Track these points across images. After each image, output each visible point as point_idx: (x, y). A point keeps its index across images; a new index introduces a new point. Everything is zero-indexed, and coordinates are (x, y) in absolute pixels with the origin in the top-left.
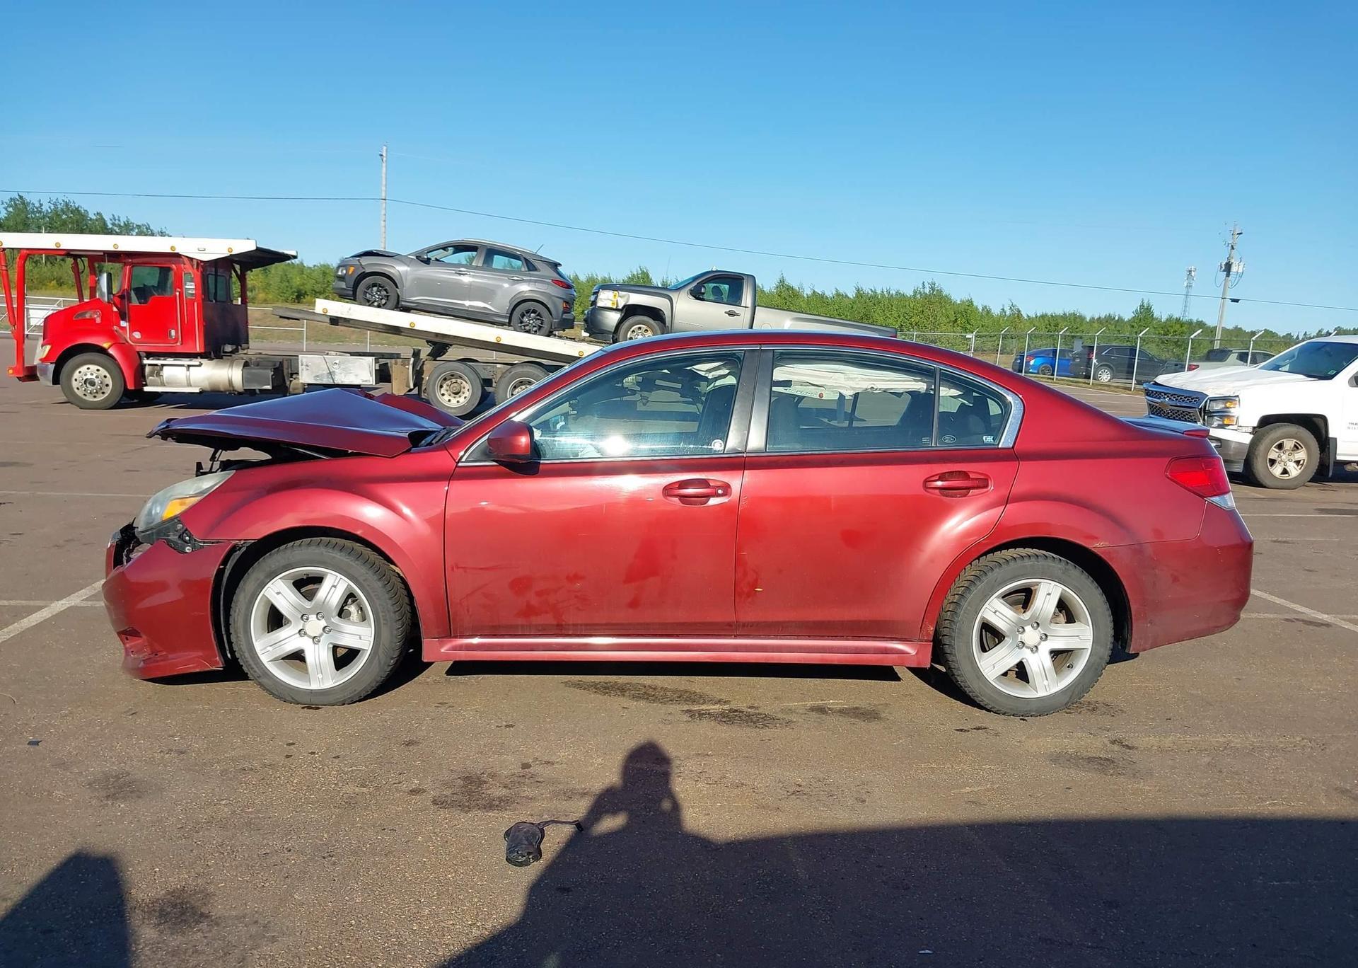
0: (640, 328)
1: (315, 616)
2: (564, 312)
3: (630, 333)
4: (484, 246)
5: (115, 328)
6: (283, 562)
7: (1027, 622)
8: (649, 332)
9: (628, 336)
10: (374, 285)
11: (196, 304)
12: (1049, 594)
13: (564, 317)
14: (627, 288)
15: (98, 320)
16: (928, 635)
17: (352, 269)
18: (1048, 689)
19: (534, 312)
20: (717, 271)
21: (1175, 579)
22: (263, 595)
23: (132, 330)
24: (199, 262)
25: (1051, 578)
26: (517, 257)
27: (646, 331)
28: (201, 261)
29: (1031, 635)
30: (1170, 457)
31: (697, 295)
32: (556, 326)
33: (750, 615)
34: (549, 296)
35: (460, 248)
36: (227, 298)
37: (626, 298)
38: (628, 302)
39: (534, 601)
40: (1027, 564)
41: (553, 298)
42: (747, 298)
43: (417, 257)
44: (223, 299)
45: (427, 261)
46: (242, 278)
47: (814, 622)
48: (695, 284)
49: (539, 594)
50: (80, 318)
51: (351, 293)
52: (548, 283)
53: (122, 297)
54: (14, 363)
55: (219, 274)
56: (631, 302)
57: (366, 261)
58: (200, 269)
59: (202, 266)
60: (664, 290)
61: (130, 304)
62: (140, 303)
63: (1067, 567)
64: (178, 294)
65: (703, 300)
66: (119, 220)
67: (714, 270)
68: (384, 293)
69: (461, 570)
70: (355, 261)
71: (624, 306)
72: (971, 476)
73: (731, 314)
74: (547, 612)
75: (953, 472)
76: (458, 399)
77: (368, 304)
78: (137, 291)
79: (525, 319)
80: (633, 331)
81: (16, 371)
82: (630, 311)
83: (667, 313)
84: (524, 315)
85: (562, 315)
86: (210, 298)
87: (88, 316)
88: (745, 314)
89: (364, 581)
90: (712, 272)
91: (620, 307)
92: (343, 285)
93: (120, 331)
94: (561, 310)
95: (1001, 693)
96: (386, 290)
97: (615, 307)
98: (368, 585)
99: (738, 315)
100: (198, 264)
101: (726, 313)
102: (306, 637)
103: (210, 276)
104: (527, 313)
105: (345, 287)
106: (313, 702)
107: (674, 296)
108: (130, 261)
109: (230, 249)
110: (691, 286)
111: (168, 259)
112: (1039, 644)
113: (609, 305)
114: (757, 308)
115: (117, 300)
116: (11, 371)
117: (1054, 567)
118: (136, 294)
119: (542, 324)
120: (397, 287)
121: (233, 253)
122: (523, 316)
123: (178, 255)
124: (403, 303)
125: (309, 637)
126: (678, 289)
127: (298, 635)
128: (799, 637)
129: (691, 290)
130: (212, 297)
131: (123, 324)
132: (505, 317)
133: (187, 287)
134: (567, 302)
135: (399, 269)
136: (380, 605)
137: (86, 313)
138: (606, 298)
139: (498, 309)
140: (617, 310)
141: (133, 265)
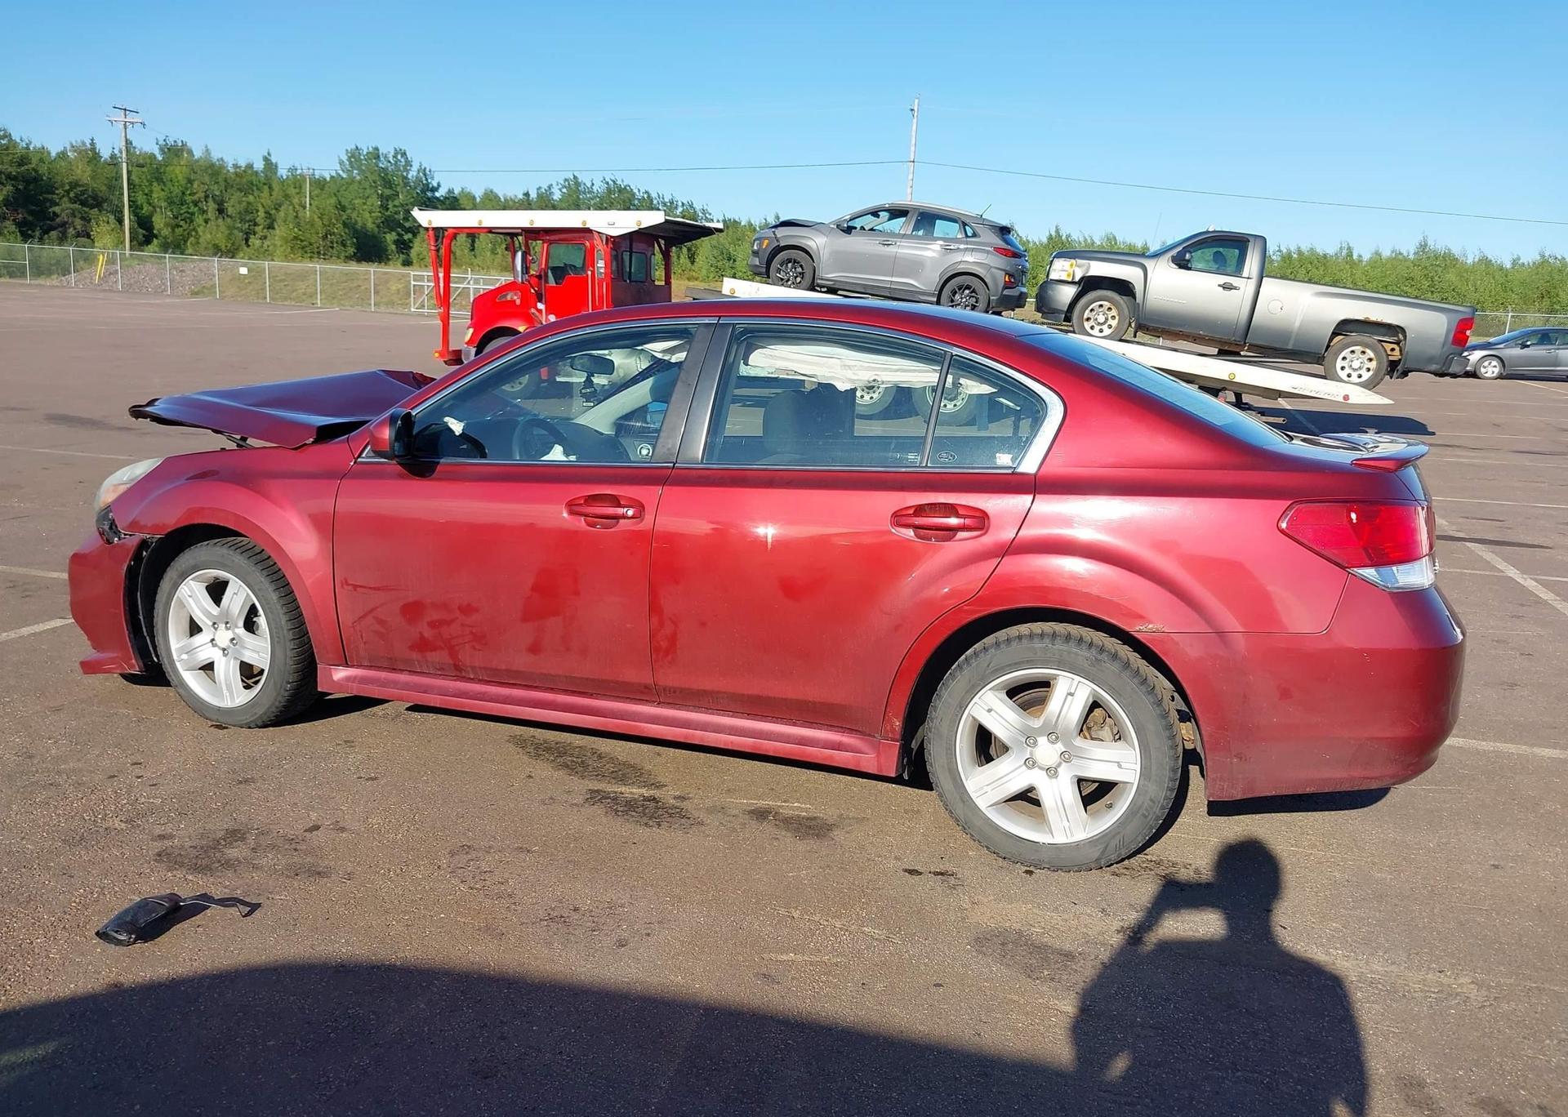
0: (1101, 306)
1: (224, 625)
2: (1005, 288)
3: (1087, 311)
4: (915, 209)
5: (533, 310)
6: (192, 562)
7: (1040, 731)
8: (1113, 310)
9: (1085, 316)
10: (789, 261)
11: (604, 284)
12: (1072, 694)
13: (1004, 293)
14: (1088, 255)
15: (518, 302)
16: (893, 730)
17: (766, 241)
18: (1069, 834)
19: (968, 287)
20: (1214, 232)
21: (1285, 694)
22: (178, 597)
23: (549, 312)
24: (609, 237)
25: (1074, 670)
26: (954, 221)
27: (1110, 309)
28: (611, 237)
29: (1047, 752)
30: (1290, 500)
31: (1182, 263)
32: (994, 305)
33: (670, 678)
34: (988, 267)
35: (897, 213)
36: (647, 276)
37: (1084, 268)
38: (1087, 273)
39: (428, 633)
40: (1036, 646)
41: (993, 270)
42: (1252, 264)
43: (838, 226)
44: (641, 277)
45: (849, 230)
46: (666, 256)
47: (749, 696)
48: (1180, 248)
49: (432, 625)
50: (504, 300)
51: (764, 270)
52: (988, 252)
53: (539, 277)
54: (438, 345)
55: (634, 250)
56: (1092, 273)
57: (782, 232)
58: (611, 245)
59: (613, 243)
60: (1136, 256)
61: (547, 285)
62: (557, 283)
63: (1099, 657)
64: (589, 273)
65: (1189, 269)
66: (663, 198)
67: (1210, 230)
68: (799, 270)
69: (350, 588)
70: (769, 233)
71: (1082, 278)
72: (960, 512)
73: (1227, 287)
74: (442, 649)
75: (935, 504)
76: (873, 395)
77: (781, 283)
78: (554, 269)
79: (957, 297)
80: (1092, 310)
81: (442, 355)
82: (1089, 284)
83: (1139, 289)
84: (956, 292)
85: (1002, 292)
86: (625, 278)
87: (509, 298)
88: (1246, 287)
89: (259, 590)
90: (1208, 232)
91: (1077, 279)
92: (757, 262)
93: (537, 314)
94: (1001, 284)
95: (997, 828)
96: (801, 266)
97: (1070, 280)
98: (263, 596)
99: (1235, 288)
100: (607, 239)
101: (1219, 286)
102: (216, 648)
103: (624, 253)
104: (960, 289)
105: (758, 264)
106: (221, 720)
107: (1149, 264)
108: (548, 238)
109: (639, 223)
110: (1174, 252)
111: (581, 235)
112: (1059, 765)
113: (1064, 277)
114: (1264, 278)
115: (534, 281)
116: (437, 355)
117: (1076, 654)
118: (552, 273)
119: (976, 302)
120: (813, 261)
121: (642, 227)
122: (954, 293)
123: (588, 231)
124: (819, 281)
125: (219, 647)
126: (1156, 255)
127: (210, 644)
128: (735, 714)
129: (1172, 256)
130: (626, 277)
131: (541, 306)
132: (932, 295)
133: (599, 265)
134: (1011, 275)
135: (816, 242)
136: (273, 620)
137: (507, 294)
138: (1062, 269)
139: (923, 285)
140: (1073, 283)
141: (550, 243)
